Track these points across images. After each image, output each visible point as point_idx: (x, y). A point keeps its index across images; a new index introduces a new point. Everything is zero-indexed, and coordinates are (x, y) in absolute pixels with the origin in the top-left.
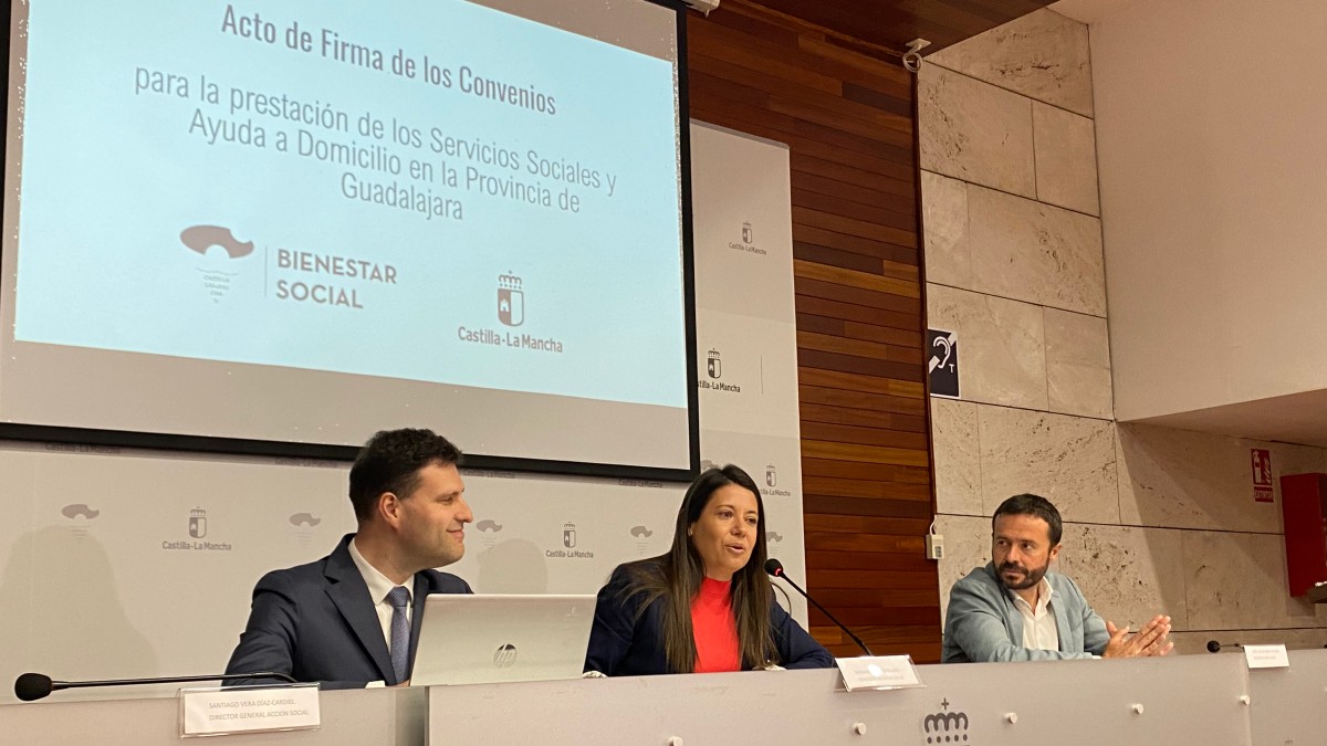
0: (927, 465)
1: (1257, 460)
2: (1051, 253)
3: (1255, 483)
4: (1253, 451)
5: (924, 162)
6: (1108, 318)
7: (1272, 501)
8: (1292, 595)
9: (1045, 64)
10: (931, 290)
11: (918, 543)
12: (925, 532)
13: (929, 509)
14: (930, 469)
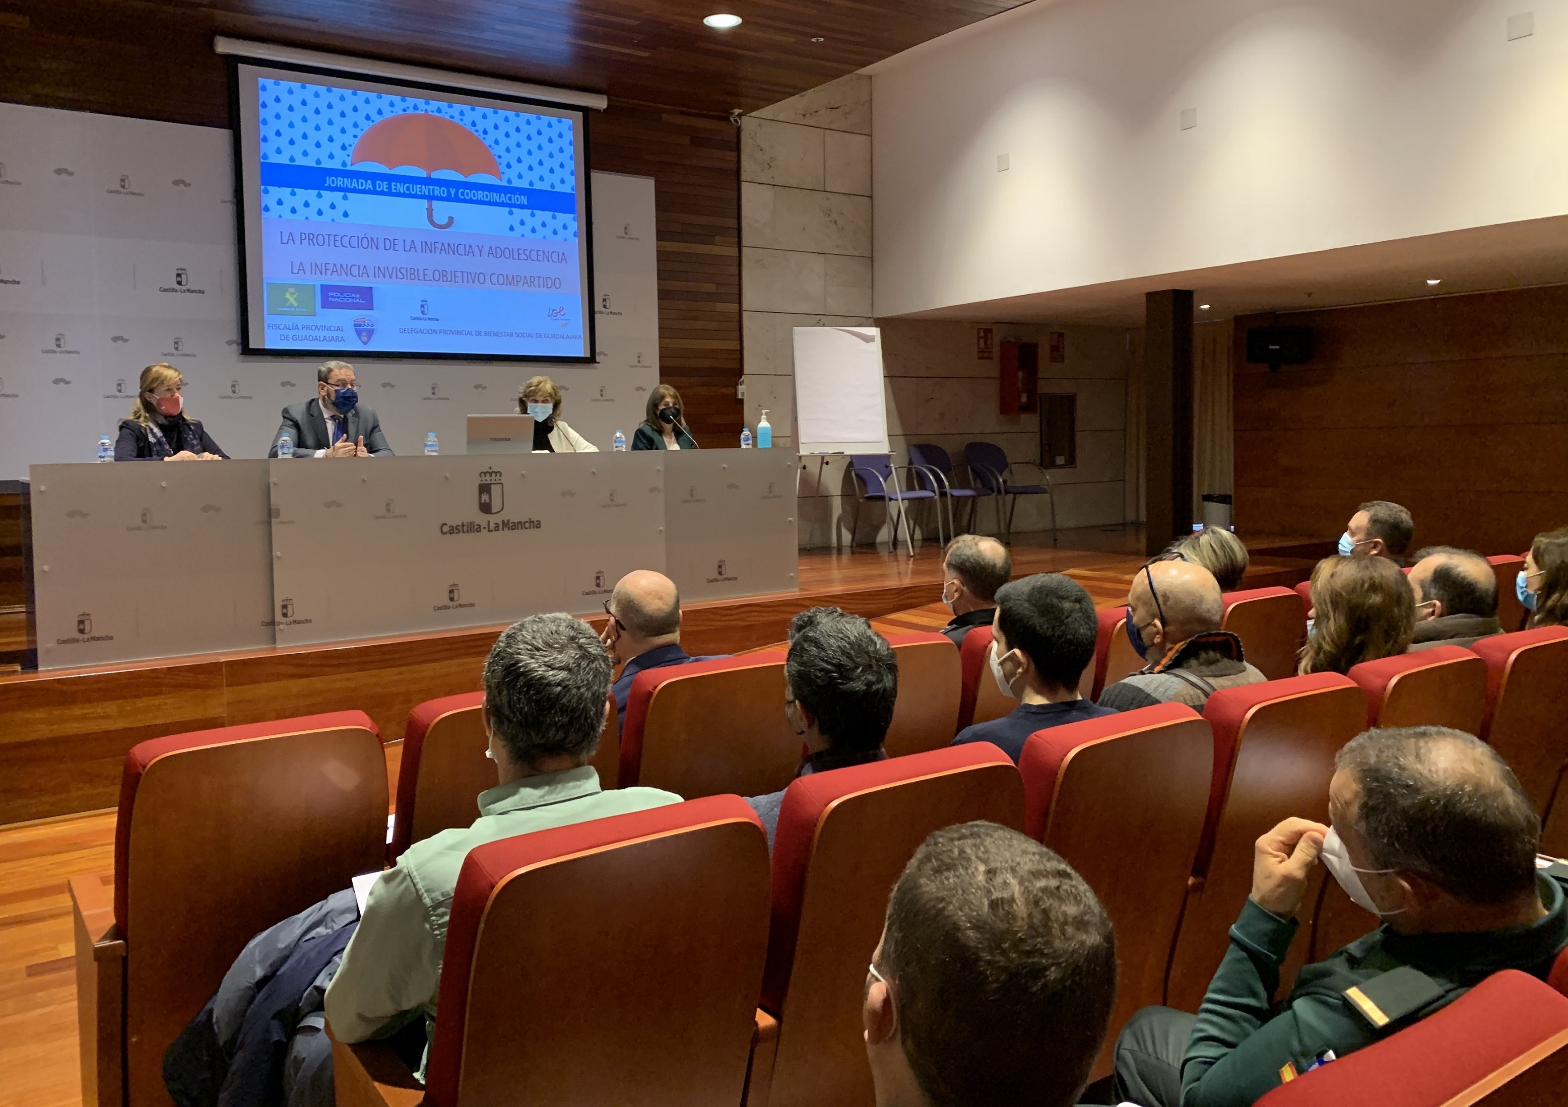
0: (739, 348)
1: (982, 334)
2: (833, 222)
3: (979, 348)
4: (979, 329)
5: (744, 176)
6: (872, 258)
7: (991, 358)
8: (1002, 413)
9: (836, 106)
10: (745, 251)
11: (731, 390)
12: (735, 386)
13: (740, 372)
14: (741, 351)
